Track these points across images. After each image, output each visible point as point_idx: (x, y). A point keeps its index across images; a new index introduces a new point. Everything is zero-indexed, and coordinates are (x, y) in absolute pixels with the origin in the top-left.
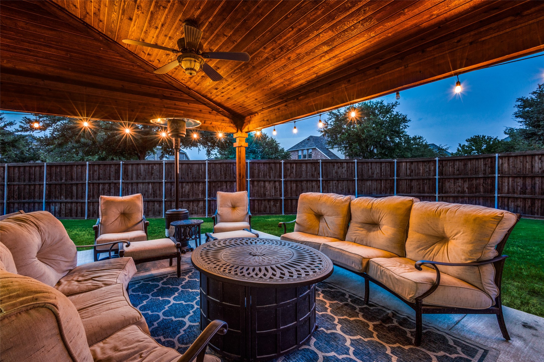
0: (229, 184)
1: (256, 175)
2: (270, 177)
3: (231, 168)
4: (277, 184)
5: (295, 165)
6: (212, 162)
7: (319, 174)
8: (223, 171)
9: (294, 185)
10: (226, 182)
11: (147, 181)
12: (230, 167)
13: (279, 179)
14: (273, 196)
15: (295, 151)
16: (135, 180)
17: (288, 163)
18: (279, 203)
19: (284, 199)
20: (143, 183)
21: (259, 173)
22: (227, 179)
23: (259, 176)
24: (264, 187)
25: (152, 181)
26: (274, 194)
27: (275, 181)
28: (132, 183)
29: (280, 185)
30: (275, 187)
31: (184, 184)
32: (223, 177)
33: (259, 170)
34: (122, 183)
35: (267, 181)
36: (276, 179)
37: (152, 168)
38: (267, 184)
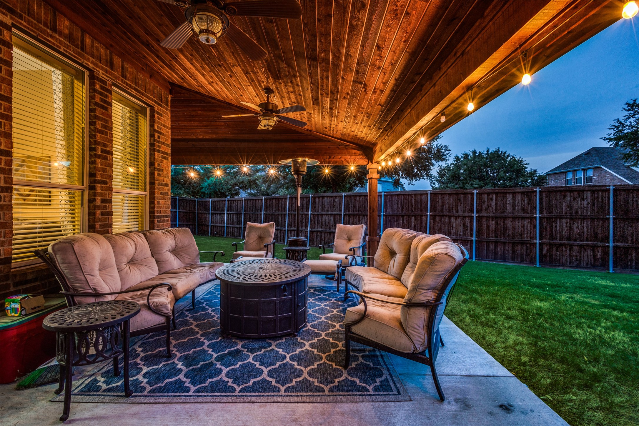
0: (406, 219)
1: (439, 208)
2: (457, 212)
3: (410, 200)
4: (467, 220)
5: (494, 196)
6: (389, 194)
7: (535, 208)
8: (400, 204)
9: (492, 223)
10: (403, 216)
11: (329, 213)
12: (408, 199)
13: (470, 214)
14: (460, 235)
15: (561, 173)
16: (320, 212)
17: (485, 193)
18: (469, 244)
19: (476, 241)
20: (326, 215)
21: (442, 206)
22: (404, 213)
23: (442, 210)
24: (449, 223)
25: (334, 213)
26: (462, 233)
27: (464, 217)
28: (318, 215)
29: (472, 222)
30: (464, 224)
31: (361, 218)
32: (400, 210)
33: (442, 202)
34: (311, 214)
35: (453, 216)
36: (466, 214)
37: (334, 201)
38: (453, 220)
